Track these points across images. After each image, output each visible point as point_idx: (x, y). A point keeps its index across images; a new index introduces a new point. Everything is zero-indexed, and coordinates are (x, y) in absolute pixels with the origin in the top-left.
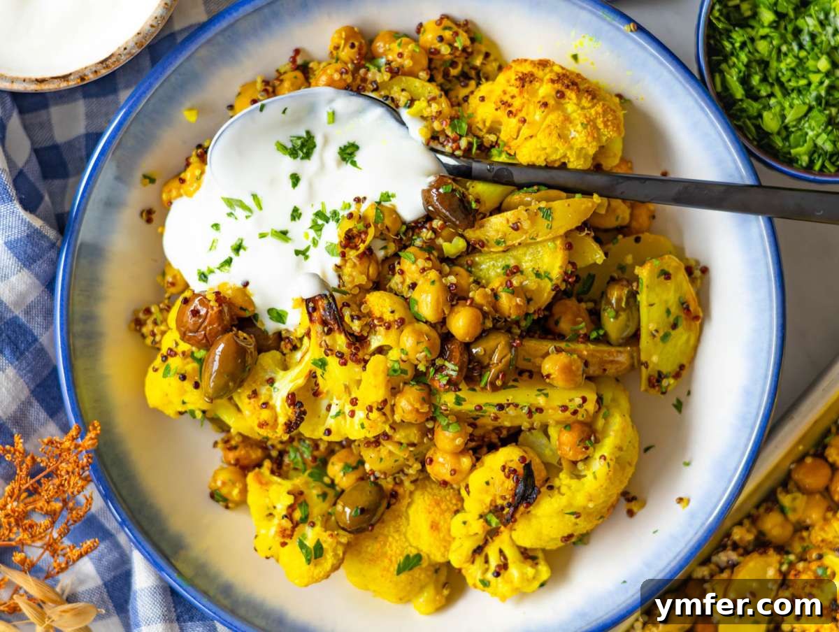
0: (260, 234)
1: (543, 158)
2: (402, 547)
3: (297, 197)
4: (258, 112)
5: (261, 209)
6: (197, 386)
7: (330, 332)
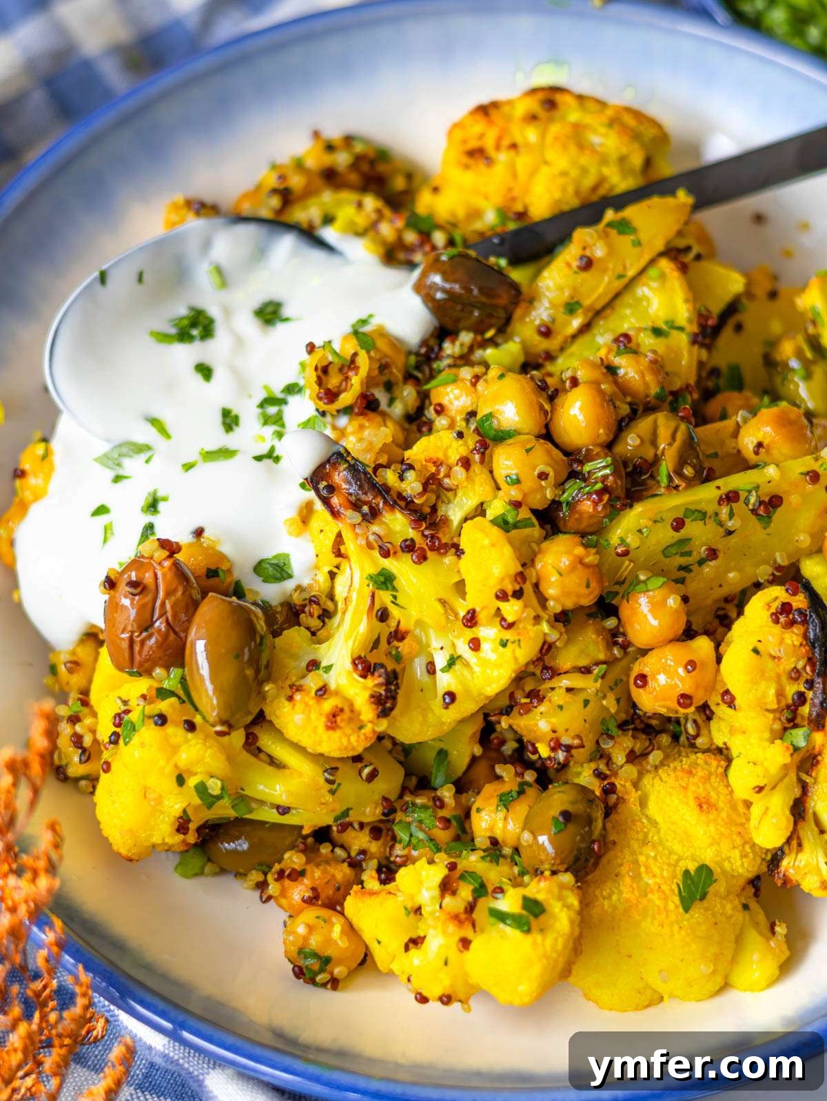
0: (184, 465)
1: (571, 190)
2: (669, 865)
3: (219, 393)
4: (98, 286)
5: (168, 436)
6: (191, 726)
7: (374, 514)
